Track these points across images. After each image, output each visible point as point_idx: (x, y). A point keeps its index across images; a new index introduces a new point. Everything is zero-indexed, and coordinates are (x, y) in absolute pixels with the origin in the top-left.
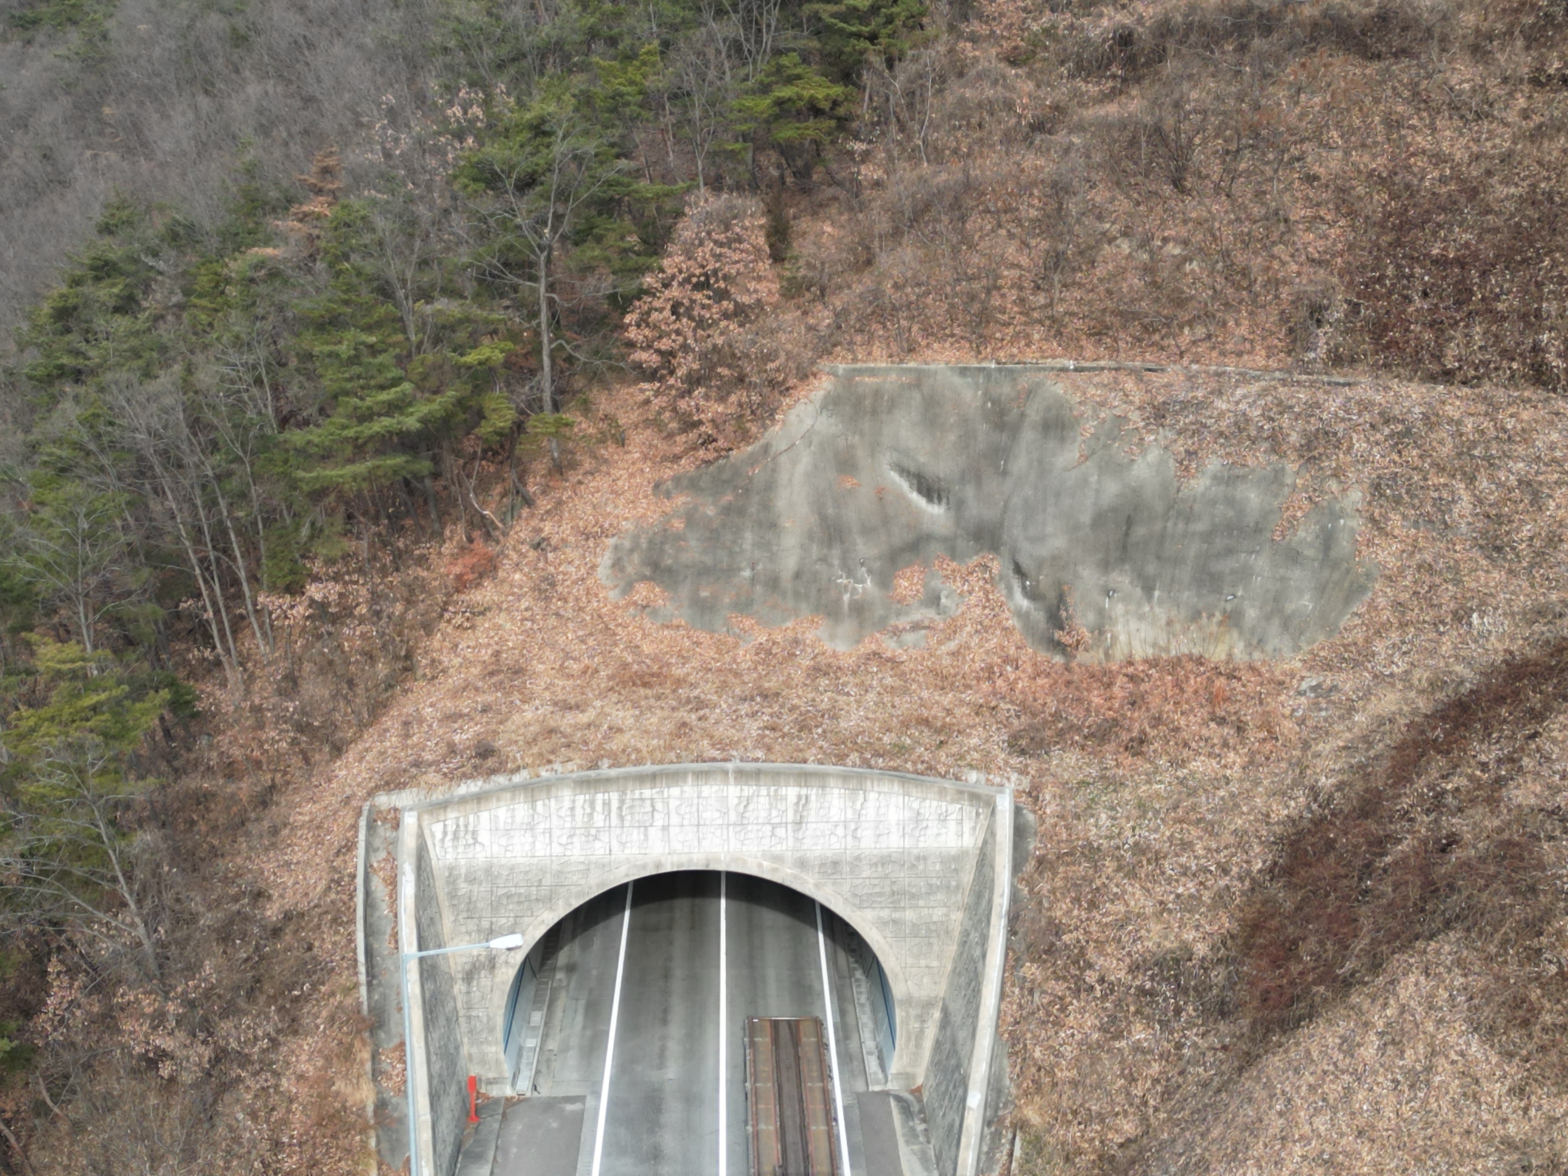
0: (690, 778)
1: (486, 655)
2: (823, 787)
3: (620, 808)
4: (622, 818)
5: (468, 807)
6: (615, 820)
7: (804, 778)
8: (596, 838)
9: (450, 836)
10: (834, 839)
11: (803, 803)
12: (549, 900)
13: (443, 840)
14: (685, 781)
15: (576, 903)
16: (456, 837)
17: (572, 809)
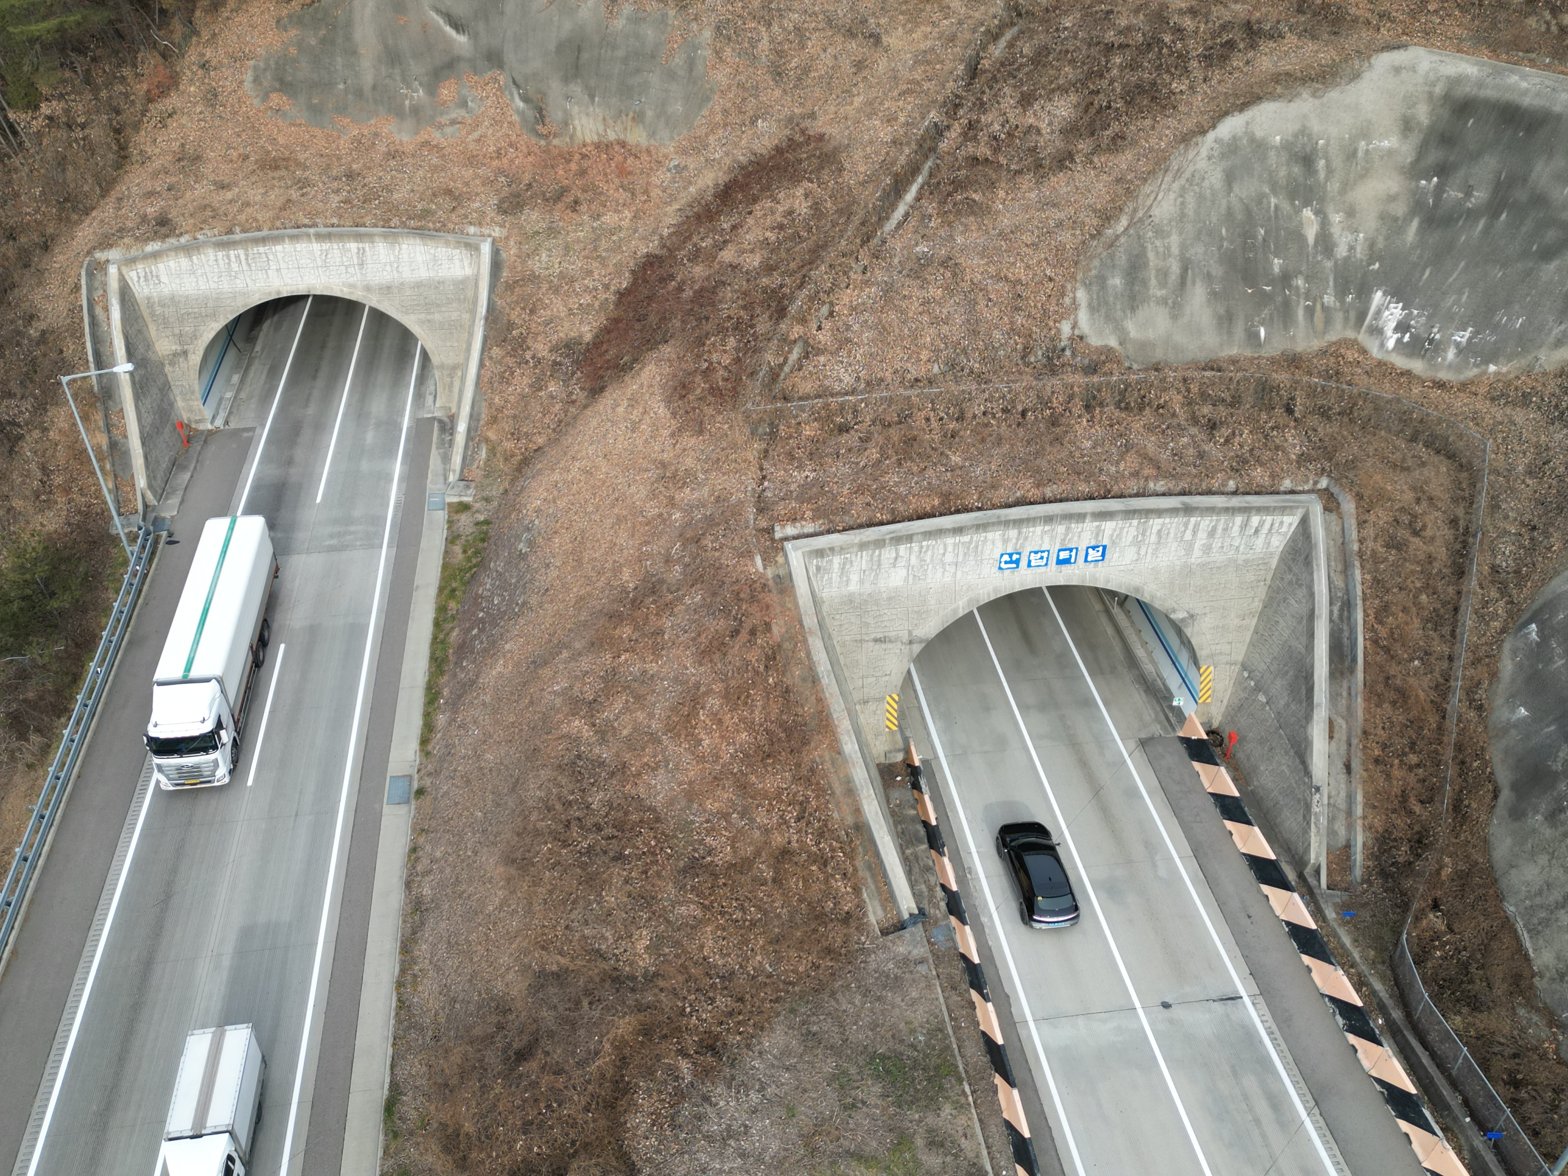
0: (287, 240)
1: (175, 146)
2: (373, 242)
3: (247, 259)
4: (249, 265)
5: (149, 261)
6: (245, 267)
7: (359, 237)
8: (236, 278)
9: (142, 279)
10: (385, 273)
11: (361, 253)
12: (214, 316)
13: (138, 281)
14: (284, 241)
15: (231, 317)
16: (146, 279)
17: (216, 260)
